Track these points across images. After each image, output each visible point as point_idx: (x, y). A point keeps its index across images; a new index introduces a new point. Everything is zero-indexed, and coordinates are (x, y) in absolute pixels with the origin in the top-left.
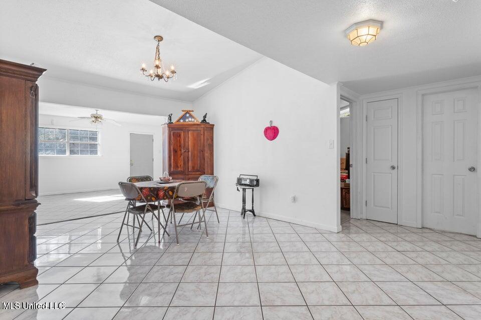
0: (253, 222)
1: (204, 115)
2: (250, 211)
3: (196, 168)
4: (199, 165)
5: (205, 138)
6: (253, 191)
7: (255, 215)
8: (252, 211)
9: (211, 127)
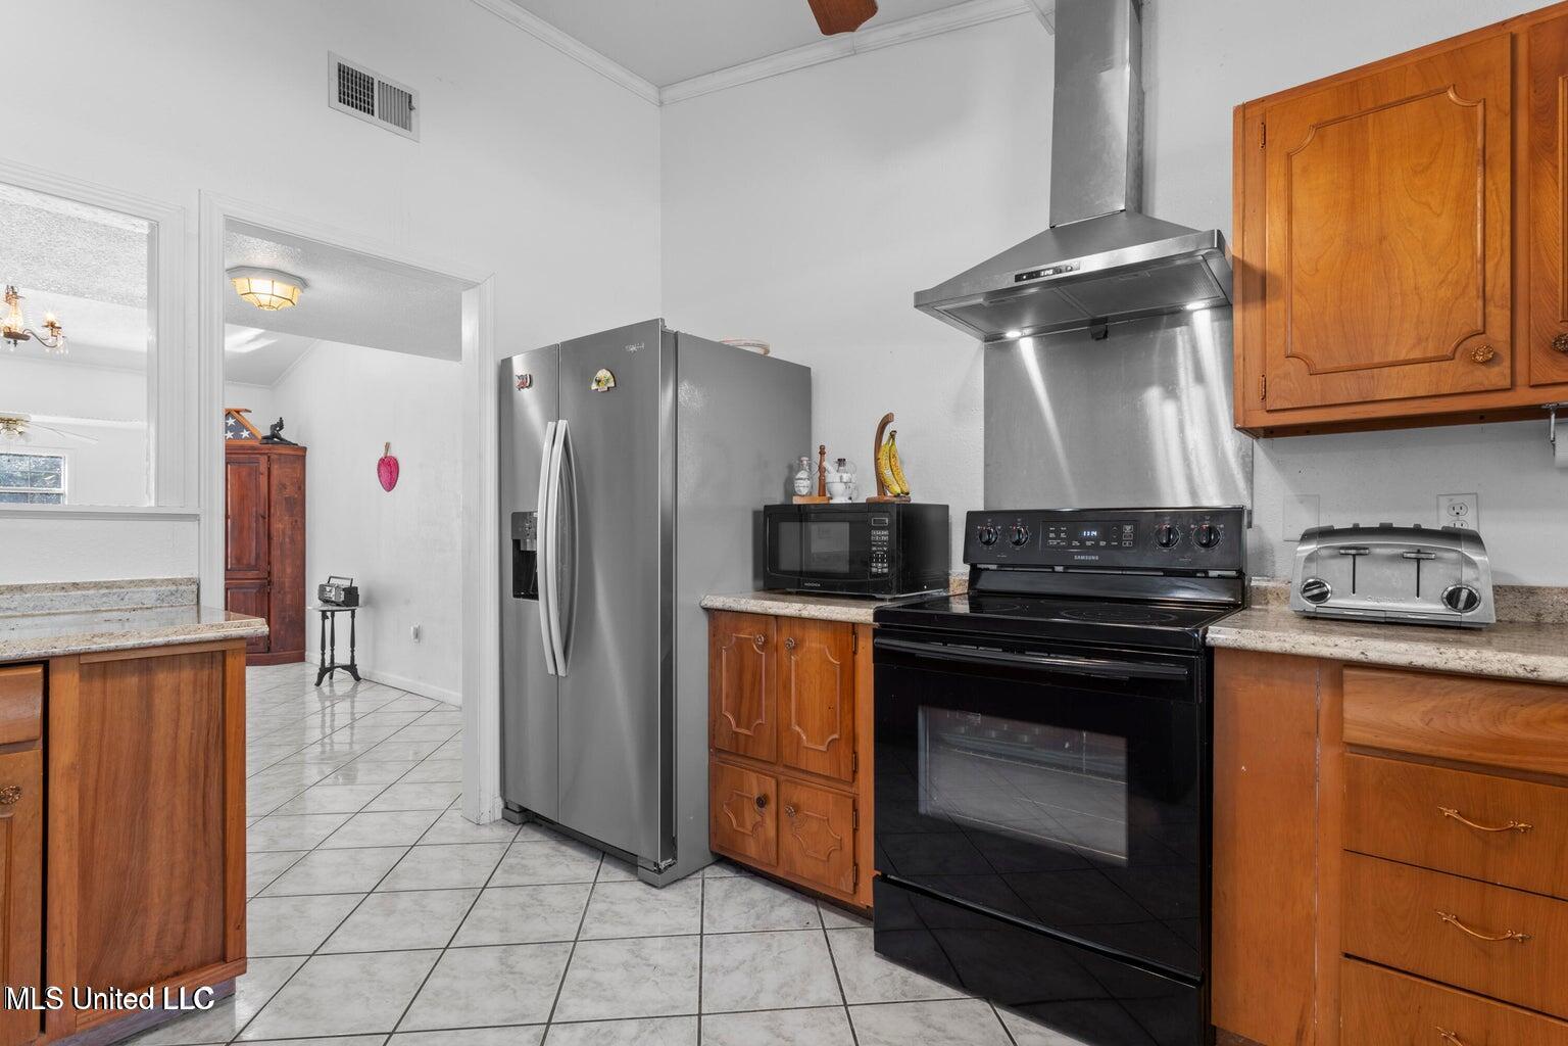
0: (351, 695)
1: (275, 421)
2: (344, 667)
3: (245, 562)
4: (253, 555)
5: (274, 482)
6: (353, 616)
7: (358, 679)
8: (351, 668)
9: (299, 455)
